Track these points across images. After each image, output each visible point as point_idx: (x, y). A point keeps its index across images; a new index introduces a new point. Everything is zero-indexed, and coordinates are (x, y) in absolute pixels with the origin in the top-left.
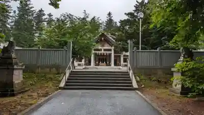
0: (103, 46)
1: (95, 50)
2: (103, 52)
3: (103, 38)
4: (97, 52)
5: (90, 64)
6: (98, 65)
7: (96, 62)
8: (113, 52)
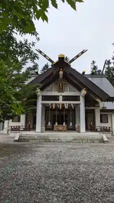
0: (61, 90)
1: (45, 98)
2: (61, 101)
3: (61, 73)
4: (50, 102)
5: (34, 128)
6: (52, 129)
7: (47, 123)
8: (82, 102)
